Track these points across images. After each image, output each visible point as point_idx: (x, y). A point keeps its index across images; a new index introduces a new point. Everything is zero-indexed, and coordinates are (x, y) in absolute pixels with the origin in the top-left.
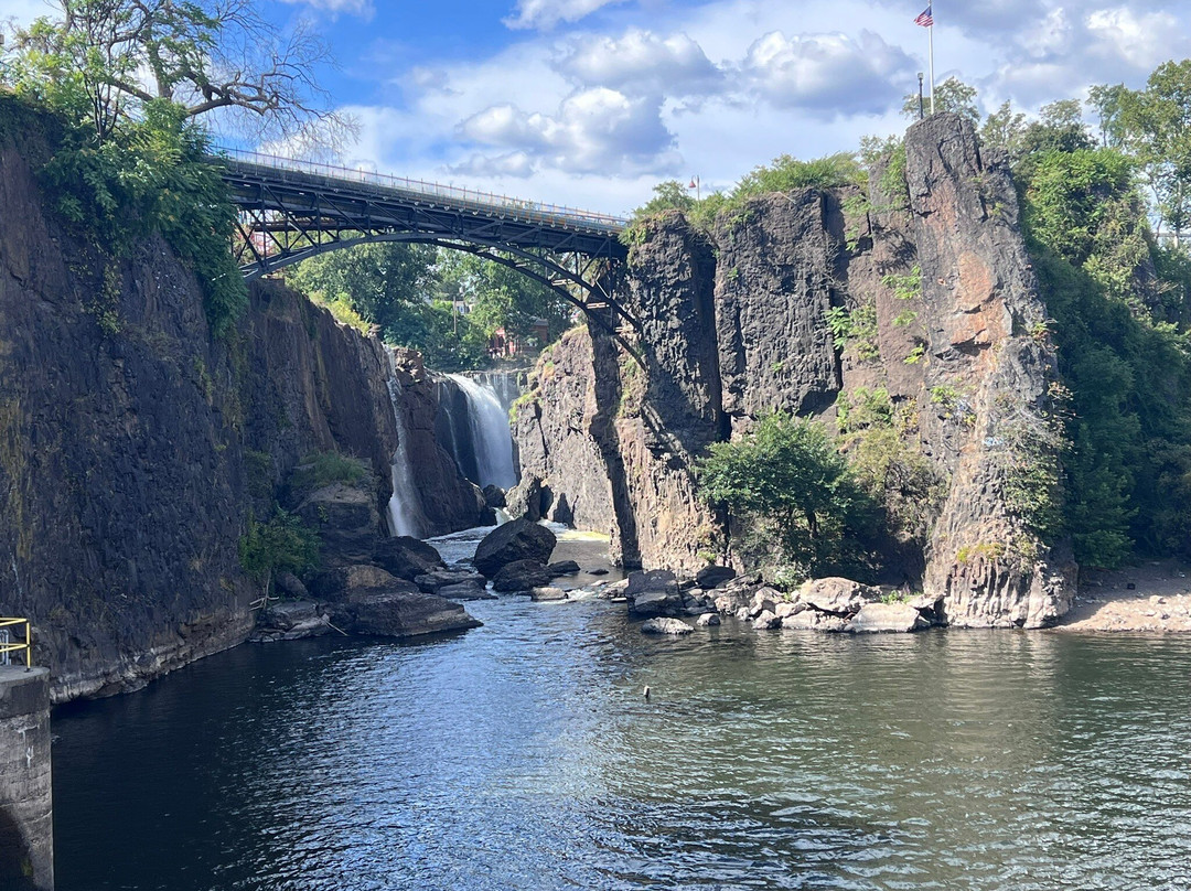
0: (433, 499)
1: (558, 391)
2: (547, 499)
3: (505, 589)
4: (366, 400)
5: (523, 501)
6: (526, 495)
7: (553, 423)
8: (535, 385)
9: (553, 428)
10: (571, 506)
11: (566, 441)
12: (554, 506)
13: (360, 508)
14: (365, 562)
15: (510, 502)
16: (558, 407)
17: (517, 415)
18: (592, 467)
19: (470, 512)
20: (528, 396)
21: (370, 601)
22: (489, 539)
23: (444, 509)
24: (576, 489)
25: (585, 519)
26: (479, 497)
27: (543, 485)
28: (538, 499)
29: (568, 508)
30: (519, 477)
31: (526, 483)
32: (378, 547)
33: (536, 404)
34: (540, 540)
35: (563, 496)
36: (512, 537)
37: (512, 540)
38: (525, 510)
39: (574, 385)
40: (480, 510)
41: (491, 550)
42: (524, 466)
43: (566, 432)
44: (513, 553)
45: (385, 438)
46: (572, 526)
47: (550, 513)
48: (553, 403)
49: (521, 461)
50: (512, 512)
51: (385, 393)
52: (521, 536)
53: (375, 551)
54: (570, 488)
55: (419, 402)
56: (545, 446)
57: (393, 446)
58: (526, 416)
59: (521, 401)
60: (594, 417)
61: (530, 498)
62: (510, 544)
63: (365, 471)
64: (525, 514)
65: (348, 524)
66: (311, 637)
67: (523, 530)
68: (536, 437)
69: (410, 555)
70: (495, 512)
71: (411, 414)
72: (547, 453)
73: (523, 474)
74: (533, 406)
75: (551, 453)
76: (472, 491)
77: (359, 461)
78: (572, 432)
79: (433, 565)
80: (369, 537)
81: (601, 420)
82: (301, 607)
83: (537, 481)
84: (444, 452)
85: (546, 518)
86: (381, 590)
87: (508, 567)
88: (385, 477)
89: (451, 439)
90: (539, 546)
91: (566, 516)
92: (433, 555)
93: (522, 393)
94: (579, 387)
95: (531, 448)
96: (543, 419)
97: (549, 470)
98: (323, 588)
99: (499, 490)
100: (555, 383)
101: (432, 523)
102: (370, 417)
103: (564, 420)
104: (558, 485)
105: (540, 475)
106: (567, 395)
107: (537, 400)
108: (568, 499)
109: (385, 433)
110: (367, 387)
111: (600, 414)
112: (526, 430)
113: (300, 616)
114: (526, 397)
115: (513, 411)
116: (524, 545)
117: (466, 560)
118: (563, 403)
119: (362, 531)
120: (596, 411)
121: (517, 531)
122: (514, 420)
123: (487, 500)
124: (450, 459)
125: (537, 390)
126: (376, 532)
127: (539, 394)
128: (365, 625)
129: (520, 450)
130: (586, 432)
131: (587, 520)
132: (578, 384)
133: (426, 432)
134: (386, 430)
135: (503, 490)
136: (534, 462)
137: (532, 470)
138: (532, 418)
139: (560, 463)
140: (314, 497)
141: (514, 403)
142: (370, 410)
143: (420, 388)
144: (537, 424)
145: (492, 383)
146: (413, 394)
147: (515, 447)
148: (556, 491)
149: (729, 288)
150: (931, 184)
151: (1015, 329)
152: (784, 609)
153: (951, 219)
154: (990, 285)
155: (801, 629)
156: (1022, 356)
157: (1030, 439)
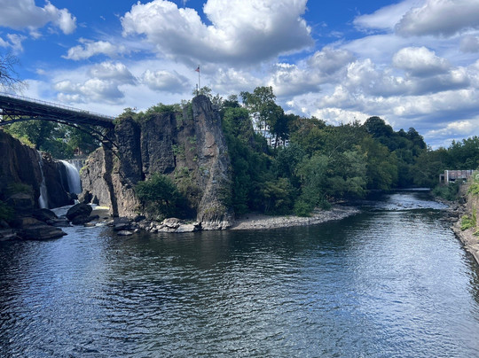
0: (54, 197)
1: (94, 166)
2: (91, 197)
4: (31, 167)
7: (93, 175)
11: (97, 180)
12: (93, 199)
13: (28, 200)
14: (29, 216)
15: (79, 198)
18: (104, 188)
19: (66, 201)
21: (31, 228)
22: (71, 209)
23: (58, 200)
24: (100, 194)
25: (102, 203)
27: (90, 193)
28: (88, 197)
31: (84, 192)
34: (87, 209)
37: (79, 209)
38: (84, 200)
40: (69, 200)
41: (72, 212)
44: (79, 213)
45: (38, 179)
46: (98, 205)
48: (93, 169)
49: (83, 186)
50: (80, 201)
51: (38, 165)
52: (82, 208)
53: (33, 213)
55: (50, 168)
57: (40, 181)
58: (84, 173)
61: (85, 197)
63: (30, 189)
65: (24, 205)
66: (10, 240)
68: (88, 179)
69: (45, 214)
70: (74, 201)
71: (47, 172)
73: (84, 189)
74: (87, 170)
75: (92, 183)
76: (67, 195)
77: (28, 186)
78: (99, 178)
79: (53, 217)
80: (31, 209)
82: (7, 231)
84: (58, 183)
85: (91, 202)
86: (34, 225)
87: (77, 217)
88: (37, 190)
89: (61, 179)
91: (97, 202)
92: (53, 214)
94: (101, 165)
95: (86, 182)
97: (92, 189)
98: (14, 225)
100: (94, 163)
101: (54, 204)
102: (32, 172)
103: (96, 174)
105: (89, 190)
106: (97, 167)
108: (97, 197)
110: (32, 164)
111: (106, 172)
112: (84, 177)
114: (85, 167)
115: (81, 171)
117: (64, 215)
119: (29, 207)
121: (80, 206)
122: (81, 174)
123: (72, 197)
124: (60, 185)
126: (33, 207)
127: (89, 166)
128: (29, 235)
129: (83, 183)
130: (103, 178)
133: (52, 177)
134: (38, 176)
136: (87, 186)
139: (95, 186)
140: (12, 197)
143: (50, 164)
144: (88, 175)
146: (48, 166)
148: (94, 195)
149: (144, 138)
150: (199, 113)
151: (220, 152)
152: (158, 227)
153: (204, 123)
154: (213, 141)
155: (163, 232)
156: (222, 160)
157: (224, 181)
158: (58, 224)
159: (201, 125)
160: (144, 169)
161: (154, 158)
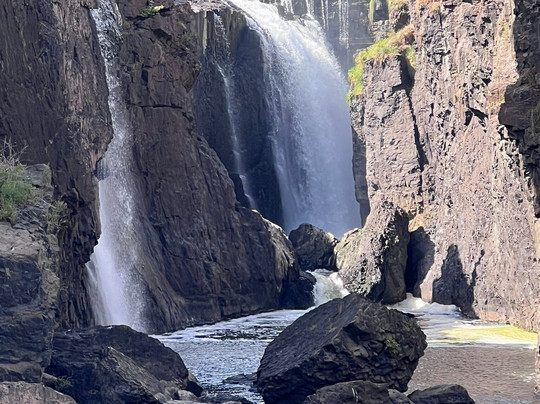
0: (184, 251)
1: (447, 34)
2: (421, 256)
4: (47, 47)
5: (371, 260)
6: (377, 246)
7: (435, 99)
8: (404, 20)
9: (437, 110)
10: (468, 269)
11: (461, 136)
12: (434, 272)
13: (22, 266)
14: (28, 377)
15: (346, 259)
16: (446, 66)
17: (363, 80)
18: (512, 193)
19: (262, 280)
20: (388, 43)
22: (289, 335)
23: (208, 271)
24: (479, 237)
25: (496, 299)
26: (281, 249)
27: (413, 227)
28: (401, 257)
29: (463, 275)
30: (365, 210)
31: (378, 222)
32: (58, 343)
33: (402, 59)
34: (391, 341)
35: (453, 251)
36: (334, 333)
37: (334, 340)
38: (375, 277)
39: (479, 21)
40: (281, 276)
41: (289, 359)
42: (376, 187)
43: (463, 118)
44: (334, 368)
45: (85, 123)
46: (467, 312)
47: (427, 286)
48: (437, 57)
49: (369, 177)
50: (348, 281)
51: (87, 31)
52: (352, 331)
53: (49, 354)
54: (467, 233)
55: (160, 52)
56: (419, 147)
57: (99, 142)
58: (381, 84)
59: (373, 52)
60: (510, 88)
61: (385, 254)
62: (329, 348)
63: (35, 191)
64: (374, 287)
67: (356, 320)
68: (401, 128)
69: (125, 365)
70: (314, 281)
71: (145, 76)
72: (422, 160)
73: (375, 201)
74: (396, 63)
75: (432, 161)
76: (265, 238)
77: (23, 169)
78: (475, 119)
79: (172, 386)
80: (39, 325)
81: (523, 96)
83: (401, 220)
84: (211, 154)
85: (417, 294)
88: (82, 204)
89: (228, 128)
90: (387, 353)
91: (458, 293)
92: (171, 365)
93: (378, 35)
94: (489, 26)
95: (390, 150)
96: (416, 90)
97: (426, 197)
99: (321, 236)
100: (442, 18)
101: (182, 301)
102: (52, 79)
103: (460, 93)
104: (442, 227)
105: (406, 205)
106: (465, 43)
107: (404, 52)
108: (463, 256)
109: (86, 112)
110: (50, 20)
111: (522, 83)
112: (380, 112)
114: (385, 44)
115: (358, 70)
116: (357, 350)
117: (244, 378)
118: (457, 58)
119: (24, 312)
120: (515, 77)
121: (345, 321)
122: (359, 91)
123: (296, 255)
124: (222, 169)
125: (406, 30)
126: (52, 315)
127: (410, 39)
129: (369, 155)
130: (493, 121)
131: (500, 301)
132: (487, 20)
133: (174, 112)
134: (87, 107)
135: (331, 236)
136: (396, 179)
137: (393, 196)
138: (395, 89)
139: (448, 182)
141: (360, 56)
142: (55, 67)
143: (163, 24)
144: (403, 103)
145: (318, 14)
146: (149, 34)
147: (359, 147)
148: (440, 240)
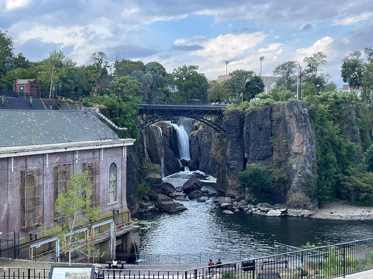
3: (191, 198)
7: (201, 143)
14: (162, 193)
16: (203, 139)
21: (163, 203)
33: (197, 136)
37: (192, 184)
44: (192, 188)
48: (202, 137)
56: (199, 149)
58: (194, 139)
65: (157, 183)
66: (151, 211)
68: (196, 146)
82: (149, 203)
86: (165, 200)
87: (192, 193)
95: (195, 148)
96: (199, 141)
98: (153, 199)
112: (194, 143)
113: (149, 205)
128: (162, 208)
140: (149, 176)
144: (197, 142)
149: (247, 129)
150: (291, 117)
151: (307, 151)
152: (253, 209)
153: (295, 125)
154: (302, 140)
155: (256, 214)
156: (308, 157)
157: (308, 176)
158: (178, 198)
159: (291, 127)
160: (246, 155)
161: (254, 146)
